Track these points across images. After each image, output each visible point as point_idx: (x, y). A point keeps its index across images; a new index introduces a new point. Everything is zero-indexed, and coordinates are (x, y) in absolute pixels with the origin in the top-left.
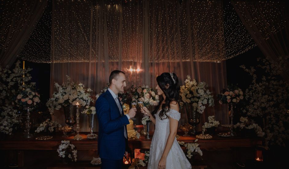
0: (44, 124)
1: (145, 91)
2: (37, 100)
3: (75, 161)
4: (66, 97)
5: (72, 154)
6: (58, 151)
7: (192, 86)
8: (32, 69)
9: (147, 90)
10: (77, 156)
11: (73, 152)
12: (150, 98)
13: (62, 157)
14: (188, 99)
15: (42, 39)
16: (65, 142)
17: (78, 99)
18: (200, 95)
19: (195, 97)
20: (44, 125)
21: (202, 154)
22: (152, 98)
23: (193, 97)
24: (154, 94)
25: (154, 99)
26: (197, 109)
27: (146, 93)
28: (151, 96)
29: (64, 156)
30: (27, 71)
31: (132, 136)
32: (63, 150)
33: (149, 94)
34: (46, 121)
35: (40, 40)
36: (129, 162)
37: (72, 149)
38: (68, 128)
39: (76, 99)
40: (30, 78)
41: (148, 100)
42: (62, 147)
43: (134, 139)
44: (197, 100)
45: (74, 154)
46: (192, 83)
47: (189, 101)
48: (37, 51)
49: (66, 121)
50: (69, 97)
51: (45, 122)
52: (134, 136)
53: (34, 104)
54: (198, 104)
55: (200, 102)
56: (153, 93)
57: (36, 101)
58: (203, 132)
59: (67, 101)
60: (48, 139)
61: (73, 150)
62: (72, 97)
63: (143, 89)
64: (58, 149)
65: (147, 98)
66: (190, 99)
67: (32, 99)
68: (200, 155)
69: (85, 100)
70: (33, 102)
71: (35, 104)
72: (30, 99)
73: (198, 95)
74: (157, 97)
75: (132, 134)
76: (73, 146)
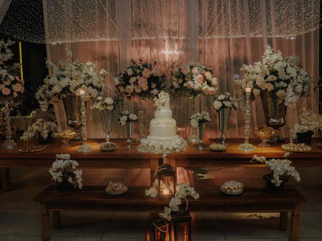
0: (33, 126)
1: (195, 70)
2: (18, 88)
3: (81, 188)
4: (64, 82)
5: (74, 176)
6: (51, 171)
7: (276, 62)
8: (15, 42)
9: (199, 69)
10: (82, 180)
11: (75, 172)
12: (204, 81)
13: (57, 182)
14: (270, 84)
15: (36, 4)
16: (62, 156)
17: (84, 86)
18: (290, 76)
19: (281, 80)
20: (34, 128)
21: (298, 179)
22: (206, 82)
23: (278, 81)
24: (210, 76)
25: (209, 83)
26: (284, 101)
27: (197, 75)
28: (205, 78)
29: (60, 180)
30: (7, 45)
31: (175, 147)
32: (58, 170)
33: (201, 76)
34: (37, 123)
35: (34, 5)
36: (171, 191)
37: (74, 168)
38: (70, 133)
39: (81, 85)
40: (10, 55)
41: (201, 85)
42: (57, 164)
43: (178, 151)
44: (285, 85)
45: (78, 176)
46: (275, 57)
47: (270, 87)
48: (32, 25)
49: (68, 122)
50: (69, 83)
51: (35, 124)
52: (178, 146)
53: (13, 95)
54: (286, 91)
55: (290, 89)
56: (208, 75)
57: (17, 90)
58: (291, 138)
59: (66, 89)
60: (37, 150)
61: (76, 170)
62: (74, 84)
63: (191, 67)
64: (50, 169)
65: (199, 82)
66: (273, 83)
67: (9, 87)
68: (296, 180)
69: (97, 88)
70: (12, 91)
71: (15, 95)
72: (6, 86)
73: (287, 77)
74: (214, 81)
75: (174, 143)
76: (75, 163)
